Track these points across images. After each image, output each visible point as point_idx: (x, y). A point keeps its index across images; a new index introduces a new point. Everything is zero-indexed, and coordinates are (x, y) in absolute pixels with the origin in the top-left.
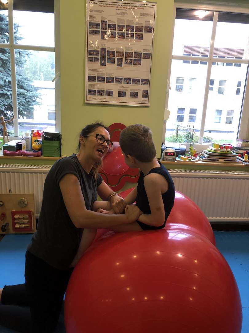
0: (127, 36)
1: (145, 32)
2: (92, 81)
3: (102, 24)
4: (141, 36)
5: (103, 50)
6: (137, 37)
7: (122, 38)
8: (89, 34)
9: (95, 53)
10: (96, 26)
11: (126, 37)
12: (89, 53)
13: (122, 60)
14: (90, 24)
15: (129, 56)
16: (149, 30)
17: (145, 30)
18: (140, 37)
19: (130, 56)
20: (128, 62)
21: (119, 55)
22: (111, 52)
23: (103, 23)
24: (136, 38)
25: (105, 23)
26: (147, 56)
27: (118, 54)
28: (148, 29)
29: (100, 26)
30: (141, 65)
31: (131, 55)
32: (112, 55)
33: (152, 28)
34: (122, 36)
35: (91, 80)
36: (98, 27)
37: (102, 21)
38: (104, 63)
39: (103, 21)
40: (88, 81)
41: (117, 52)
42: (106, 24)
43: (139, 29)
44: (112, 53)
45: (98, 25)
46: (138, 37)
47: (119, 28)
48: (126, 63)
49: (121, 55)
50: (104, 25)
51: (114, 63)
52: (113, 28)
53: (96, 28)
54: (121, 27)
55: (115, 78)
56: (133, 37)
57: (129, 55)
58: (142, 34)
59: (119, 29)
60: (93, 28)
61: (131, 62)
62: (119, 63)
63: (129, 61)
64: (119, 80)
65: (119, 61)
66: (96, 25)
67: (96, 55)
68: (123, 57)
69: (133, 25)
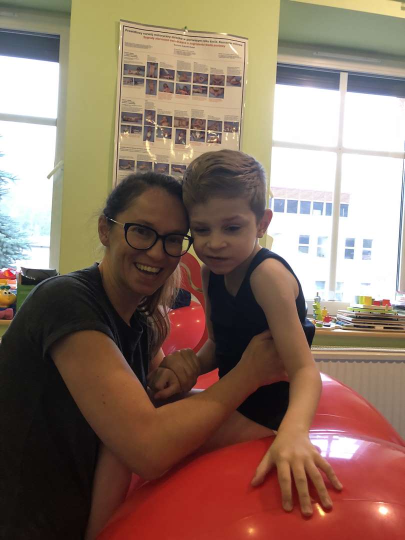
0: (196, 90)
1: (227, 85)
2: (127, 169)
3: (149, 67)
4: (220, 92)
5: (150, 113)
6: (214, 94)
7: (186, 94)
8: (124, 84)
9: (133, 119)
10: (136, 72)
11: (193, 92)
12: (122, 117)
13: (185, 132)
14: (126, 67)
15: (198, 127)
16: (236, 82)
17: (227, 81)
18: (219, 94)
19: (200, 127)
20: (196, 137)
21: (179, 123)
22: (165, 118)
23: (151, 66)
24: (212, 95)
25: (154, 67)
26: (232, 126)
27: (177, 121)
28: (234, 80)
29: (144, 71)
30: (220, 143)
31: (203, 125)
32: (167, 124)
33: (241, 79)
34: (186, 91)
35: (126, 167)
36: (141, 72)
37: (148, 63)
38: (151, 137)
39: (151, 63)
40: (119, 169)
41: (176, 118)
42: (156, 69)
43: (217, 80)
44: (166, 120)
45: (140, 69)
46: (216, 94)
47: (179, 76)
48: (193, 138)
49: (184, 123)
50: (152, 70)
51: (171, 138)
52: (168, 77)
53: (136, 74)
54: (184, 76)
55: (173, 166)
56: (207, 93)
57: (198, 124)
58: (222, 88)
59: (179, 78)
60: (132, 74)
61: (203, 138)
62: (180, 138)
63: (198, 135)
64: (180, 169)
65: (179, 135)
66: (138, 70)
67: (136, 121)
68: (188, 128)
69: (205, 73)
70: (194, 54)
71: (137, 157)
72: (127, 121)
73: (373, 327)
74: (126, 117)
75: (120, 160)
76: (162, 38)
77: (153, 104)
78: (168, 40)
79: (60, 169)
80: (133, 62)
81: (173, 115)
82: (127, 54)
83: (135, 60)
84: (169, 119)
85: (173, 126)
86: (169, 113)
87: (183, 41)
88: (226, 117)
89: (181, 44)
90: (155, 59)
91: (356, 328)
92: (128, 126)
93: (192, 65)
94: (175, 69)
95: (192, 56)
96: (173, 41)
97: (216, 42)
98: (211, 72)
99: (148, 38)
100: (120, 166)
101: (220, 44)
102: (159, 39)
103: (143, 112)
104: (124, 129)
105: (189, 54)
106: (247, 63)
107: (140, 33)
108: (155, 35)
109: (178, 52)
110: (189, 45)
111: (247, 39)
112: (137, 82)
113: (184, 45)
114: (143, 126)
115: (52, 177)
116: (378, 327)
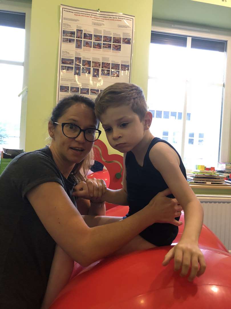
0: (104, 46)
1: (123, 43)
2: (65, 91)
3: (77, 32)
4: (118, 47)
5: (78, 59)
6: (115, 48)
7: (99, 48)
8: (63, 42)
9: (68, 62)
10: (70, 35)
11: (103, 47)
12: (62, 61)
13: (98, 70)
14: (64, 32)
15: (106, 67)
16: (128, 41)
17: (123, 41)
18: (118, 48)
19: (107, 67)
20: (105, 73)
21: (95, 65)
22: (86, 62)
23: (78, 31)
24: (114, 49)
25: (80, 32)
26: (125, 67)
27: (94, 64)
28: (127, 40)
29: (75, 34)
30: (119, 77)
31: (109, 66)
32: (88, 65)
33: (131, 40)
34: (99, 46)
35: (64, 90)
36: (72, 35)
37: (77, 29)
38: (78, 73)
39: (79, 30)
40: (60, 91)
41: (93, 62)
42: (81, 33)
43: (117, 40)
44: (87, 63)
45: (73, 33)
46: (116, 48)
47: (95, 38)
48: (103, 74)
49: (98, 65)
50: (79, 34)
51: (90, 74)
52: (89, 38)
53: (70, 36)
54: (98, 38)
55: (91, 90)
56: (111, 48)
57: (106, 66)
58: (119, 45)
59: (95, 39)
60: (67, 36)
61: (109, 74)
62: (95, 74)
63: (106, 72)
64: (95, 92)
65: (95, 72)
66: (71, 33)
67: (70, 64)
68: (100, 68)
69: (110, 36)
70: (104, 25)
71: (71, 84)
72: (65, 63)
73: (205, 183)
74: (64, 61)
75: (60, 86)
76: (85, 15)
77: (80, 54)
78: (89, 17)
79: (25, 92)
80: (68, 29)
81: (91, 60)
82: (65, 24)
83: (69, 28)
84: (89, 63)
85: (91, 66)
86: (89, 59)
87: (97, 17)
88: (122, 61)
89: (95, 19)
90: (80, 27)
91: (195, 183)
92: (65, 66)
93: (103, 31)
94: (93, 33)
95: (103, 26)
96: (91, 17)
97: (116, 18)
98: (113, 36)
99: (77, 15)
100: (60, 89)
101: (119, 19)
102: (83, 16)
103: (74, 59)
104: (63, 68)
105: (100, 25)
106: (134, 30)
107: (72, 12)
108: (81, 13)
109: (95, 24)
110: (101, 20)
111: (134, 17)
112: (70, 41)
113: (98, 19)
114: (74, 66)
115: (21, 96)
116: (208, 183)
